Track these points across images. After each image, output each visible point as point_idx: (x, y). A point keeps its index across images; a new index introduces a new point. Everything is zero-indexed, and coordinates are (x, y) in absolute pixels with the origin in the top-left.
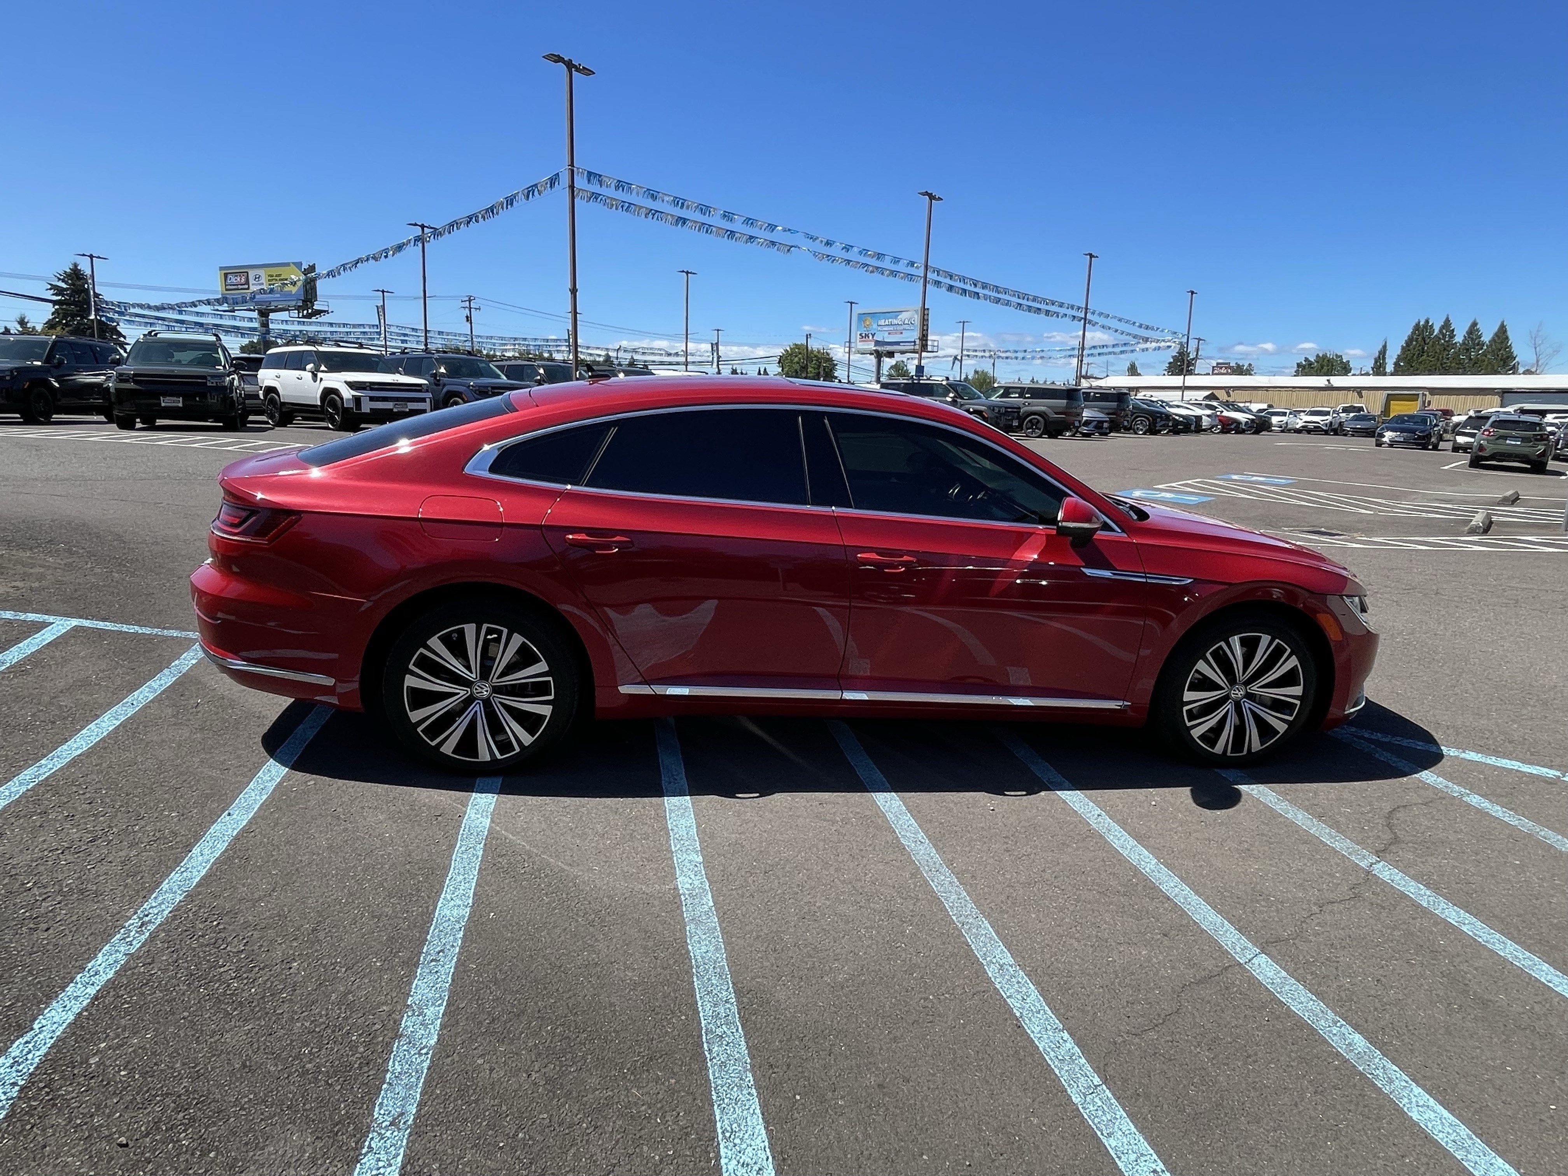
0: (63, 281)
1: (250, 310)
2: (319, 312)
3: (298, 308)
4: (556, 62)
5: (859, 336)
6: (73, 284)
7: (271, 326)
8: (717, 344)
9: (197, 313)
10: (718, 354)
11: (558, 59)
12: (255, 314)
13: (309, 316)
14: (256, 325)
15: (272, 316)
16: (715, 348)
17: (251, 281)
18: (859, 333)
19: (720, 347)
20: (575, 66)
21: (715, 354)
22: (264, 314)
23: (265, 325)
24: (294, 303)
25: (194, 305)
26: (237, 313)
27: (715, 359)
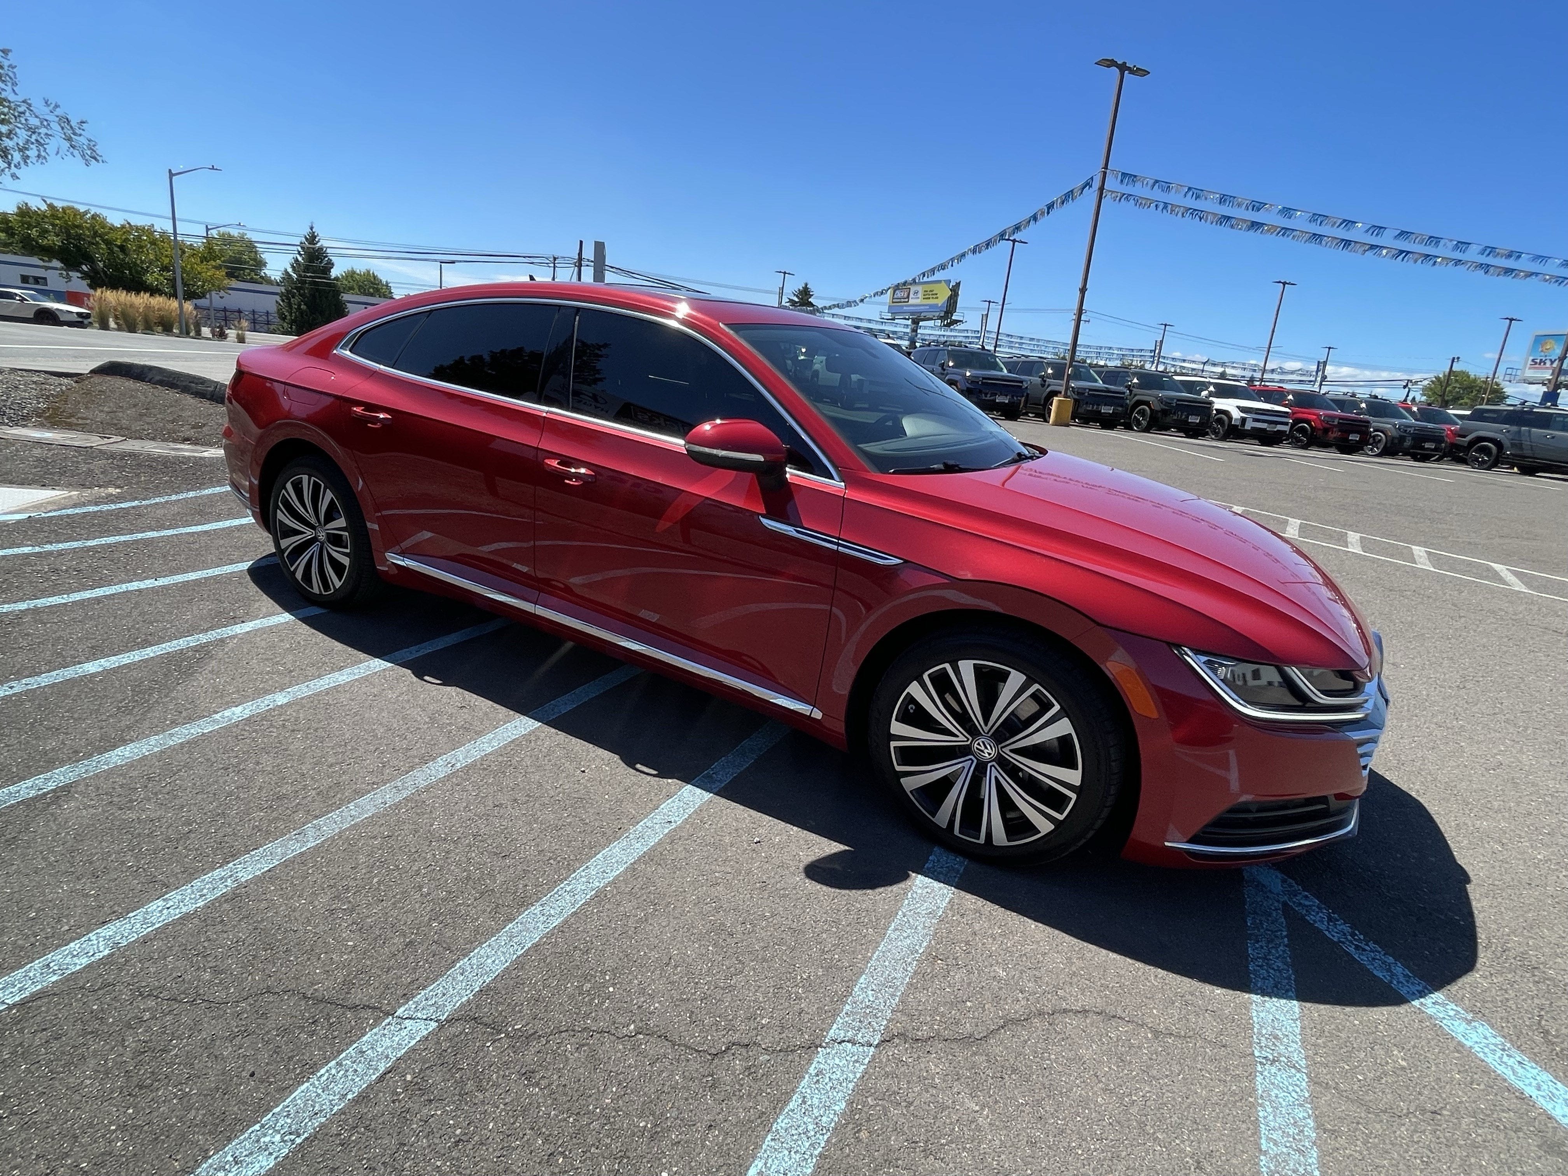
0: (797, 296)
1: (905, 319)
2: (956, 322)
3: (940, 318)
4: (1108, 66)
5: (1530, 362)
6: (802, 299)
7: (919, 331)
8: (1325, 363)
9: (833, 315)
10: (1323, 372)
11: (1112, 63)
12: (909, 322)
13: (948, 325)
14: (908, 330)
15: (921, 324)
16: (1321, 368)
17: (911, 295)
18: (1531, 358)
19: (1327, 367)
20: (1129, 69)
21: (1320, 373)
22: (916, 322)
23: (914, 331)
24: (937, 314)
25: (830, 308)
26: (896, 321)
27: (1319, 379)
